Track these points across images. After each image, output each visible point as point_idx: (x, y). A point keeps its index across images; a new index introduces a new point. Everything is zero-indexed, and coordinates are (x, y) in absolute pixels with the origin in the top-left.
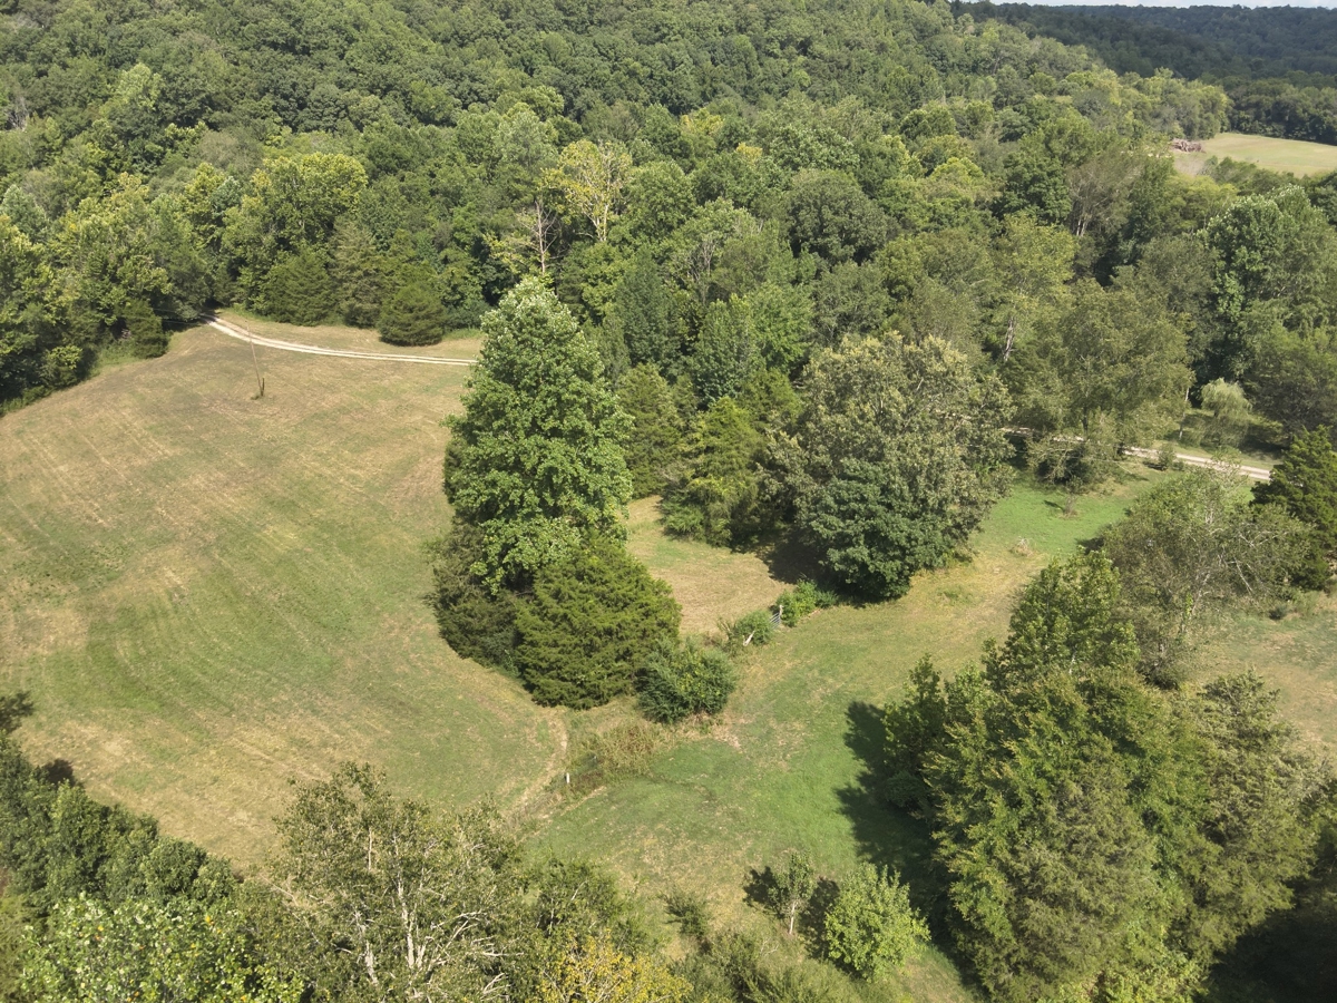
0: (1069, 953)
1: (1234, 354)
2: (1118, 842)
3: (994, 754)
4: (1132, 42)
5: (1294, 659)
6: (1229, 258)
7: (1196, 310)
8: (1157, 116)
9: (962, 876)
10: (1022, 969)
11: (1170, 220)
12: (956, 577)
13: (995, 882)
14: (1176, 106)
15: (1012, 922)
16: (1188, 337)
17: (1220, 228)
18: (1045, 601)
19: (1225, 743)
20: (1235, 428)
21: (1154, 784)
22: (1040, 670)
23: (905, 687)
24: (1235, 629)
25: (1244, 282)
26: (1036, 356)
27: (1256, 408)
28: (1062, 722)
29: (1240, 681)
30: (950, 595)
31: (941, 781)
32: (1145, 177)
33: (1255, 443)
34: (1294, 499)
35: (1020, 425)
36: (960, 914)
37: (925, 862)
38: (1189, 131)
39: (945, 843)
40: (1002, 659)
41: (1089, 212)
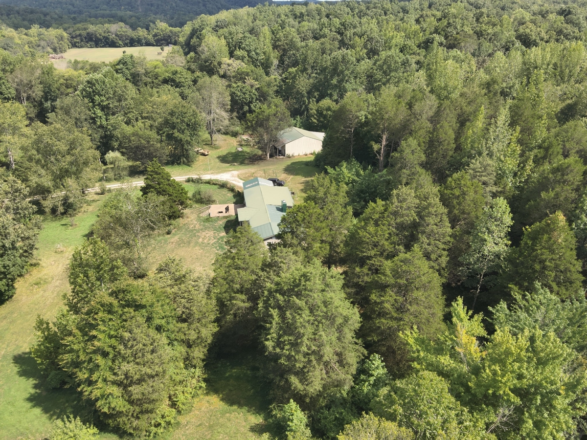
0: (154, 396)
1: (111, 140)
2: (151, 344)
3: (88, 340)
4: (17, 15)
5: (181, 245)
6: (93, 101)
7: (88, 126)
8: (39, 46)
9: (99, 398)
10: (139, 415)
11: (62, 90)
12: (35, 275)
13: (113, 390)
14: (45, 40)
15: (127, 401)
16: (90, 138)
17: (84, 90)
18: (80, 267)
19: (171, 286)
20: (124, 169)
21: (154, 315)
22: (91, 296)
23: (35, 335)
24: (157, 244)
25: (102, 110)
26: (27, 162)
27: (128, 159)
28: (110, 312)
29: (167, 262)
30: (37, 284)
31: (71, 365)
32: (43, 73)
33: (134, 172)
34: (156, 189)
35: (34, 195)
36: (106, 413)
37: (81, 403)
38: (55, 50)
39: (85, 389)
40: (73, 300)
41: (25, 92)
